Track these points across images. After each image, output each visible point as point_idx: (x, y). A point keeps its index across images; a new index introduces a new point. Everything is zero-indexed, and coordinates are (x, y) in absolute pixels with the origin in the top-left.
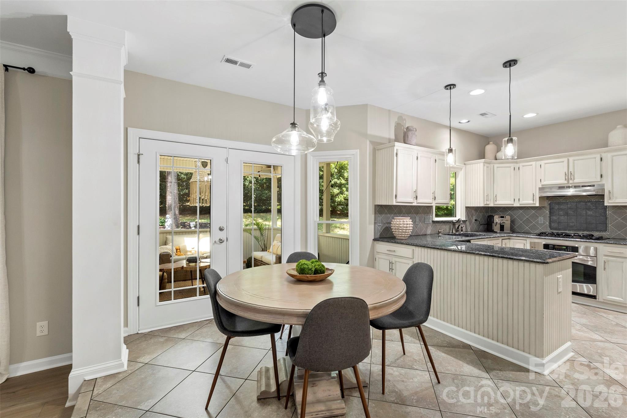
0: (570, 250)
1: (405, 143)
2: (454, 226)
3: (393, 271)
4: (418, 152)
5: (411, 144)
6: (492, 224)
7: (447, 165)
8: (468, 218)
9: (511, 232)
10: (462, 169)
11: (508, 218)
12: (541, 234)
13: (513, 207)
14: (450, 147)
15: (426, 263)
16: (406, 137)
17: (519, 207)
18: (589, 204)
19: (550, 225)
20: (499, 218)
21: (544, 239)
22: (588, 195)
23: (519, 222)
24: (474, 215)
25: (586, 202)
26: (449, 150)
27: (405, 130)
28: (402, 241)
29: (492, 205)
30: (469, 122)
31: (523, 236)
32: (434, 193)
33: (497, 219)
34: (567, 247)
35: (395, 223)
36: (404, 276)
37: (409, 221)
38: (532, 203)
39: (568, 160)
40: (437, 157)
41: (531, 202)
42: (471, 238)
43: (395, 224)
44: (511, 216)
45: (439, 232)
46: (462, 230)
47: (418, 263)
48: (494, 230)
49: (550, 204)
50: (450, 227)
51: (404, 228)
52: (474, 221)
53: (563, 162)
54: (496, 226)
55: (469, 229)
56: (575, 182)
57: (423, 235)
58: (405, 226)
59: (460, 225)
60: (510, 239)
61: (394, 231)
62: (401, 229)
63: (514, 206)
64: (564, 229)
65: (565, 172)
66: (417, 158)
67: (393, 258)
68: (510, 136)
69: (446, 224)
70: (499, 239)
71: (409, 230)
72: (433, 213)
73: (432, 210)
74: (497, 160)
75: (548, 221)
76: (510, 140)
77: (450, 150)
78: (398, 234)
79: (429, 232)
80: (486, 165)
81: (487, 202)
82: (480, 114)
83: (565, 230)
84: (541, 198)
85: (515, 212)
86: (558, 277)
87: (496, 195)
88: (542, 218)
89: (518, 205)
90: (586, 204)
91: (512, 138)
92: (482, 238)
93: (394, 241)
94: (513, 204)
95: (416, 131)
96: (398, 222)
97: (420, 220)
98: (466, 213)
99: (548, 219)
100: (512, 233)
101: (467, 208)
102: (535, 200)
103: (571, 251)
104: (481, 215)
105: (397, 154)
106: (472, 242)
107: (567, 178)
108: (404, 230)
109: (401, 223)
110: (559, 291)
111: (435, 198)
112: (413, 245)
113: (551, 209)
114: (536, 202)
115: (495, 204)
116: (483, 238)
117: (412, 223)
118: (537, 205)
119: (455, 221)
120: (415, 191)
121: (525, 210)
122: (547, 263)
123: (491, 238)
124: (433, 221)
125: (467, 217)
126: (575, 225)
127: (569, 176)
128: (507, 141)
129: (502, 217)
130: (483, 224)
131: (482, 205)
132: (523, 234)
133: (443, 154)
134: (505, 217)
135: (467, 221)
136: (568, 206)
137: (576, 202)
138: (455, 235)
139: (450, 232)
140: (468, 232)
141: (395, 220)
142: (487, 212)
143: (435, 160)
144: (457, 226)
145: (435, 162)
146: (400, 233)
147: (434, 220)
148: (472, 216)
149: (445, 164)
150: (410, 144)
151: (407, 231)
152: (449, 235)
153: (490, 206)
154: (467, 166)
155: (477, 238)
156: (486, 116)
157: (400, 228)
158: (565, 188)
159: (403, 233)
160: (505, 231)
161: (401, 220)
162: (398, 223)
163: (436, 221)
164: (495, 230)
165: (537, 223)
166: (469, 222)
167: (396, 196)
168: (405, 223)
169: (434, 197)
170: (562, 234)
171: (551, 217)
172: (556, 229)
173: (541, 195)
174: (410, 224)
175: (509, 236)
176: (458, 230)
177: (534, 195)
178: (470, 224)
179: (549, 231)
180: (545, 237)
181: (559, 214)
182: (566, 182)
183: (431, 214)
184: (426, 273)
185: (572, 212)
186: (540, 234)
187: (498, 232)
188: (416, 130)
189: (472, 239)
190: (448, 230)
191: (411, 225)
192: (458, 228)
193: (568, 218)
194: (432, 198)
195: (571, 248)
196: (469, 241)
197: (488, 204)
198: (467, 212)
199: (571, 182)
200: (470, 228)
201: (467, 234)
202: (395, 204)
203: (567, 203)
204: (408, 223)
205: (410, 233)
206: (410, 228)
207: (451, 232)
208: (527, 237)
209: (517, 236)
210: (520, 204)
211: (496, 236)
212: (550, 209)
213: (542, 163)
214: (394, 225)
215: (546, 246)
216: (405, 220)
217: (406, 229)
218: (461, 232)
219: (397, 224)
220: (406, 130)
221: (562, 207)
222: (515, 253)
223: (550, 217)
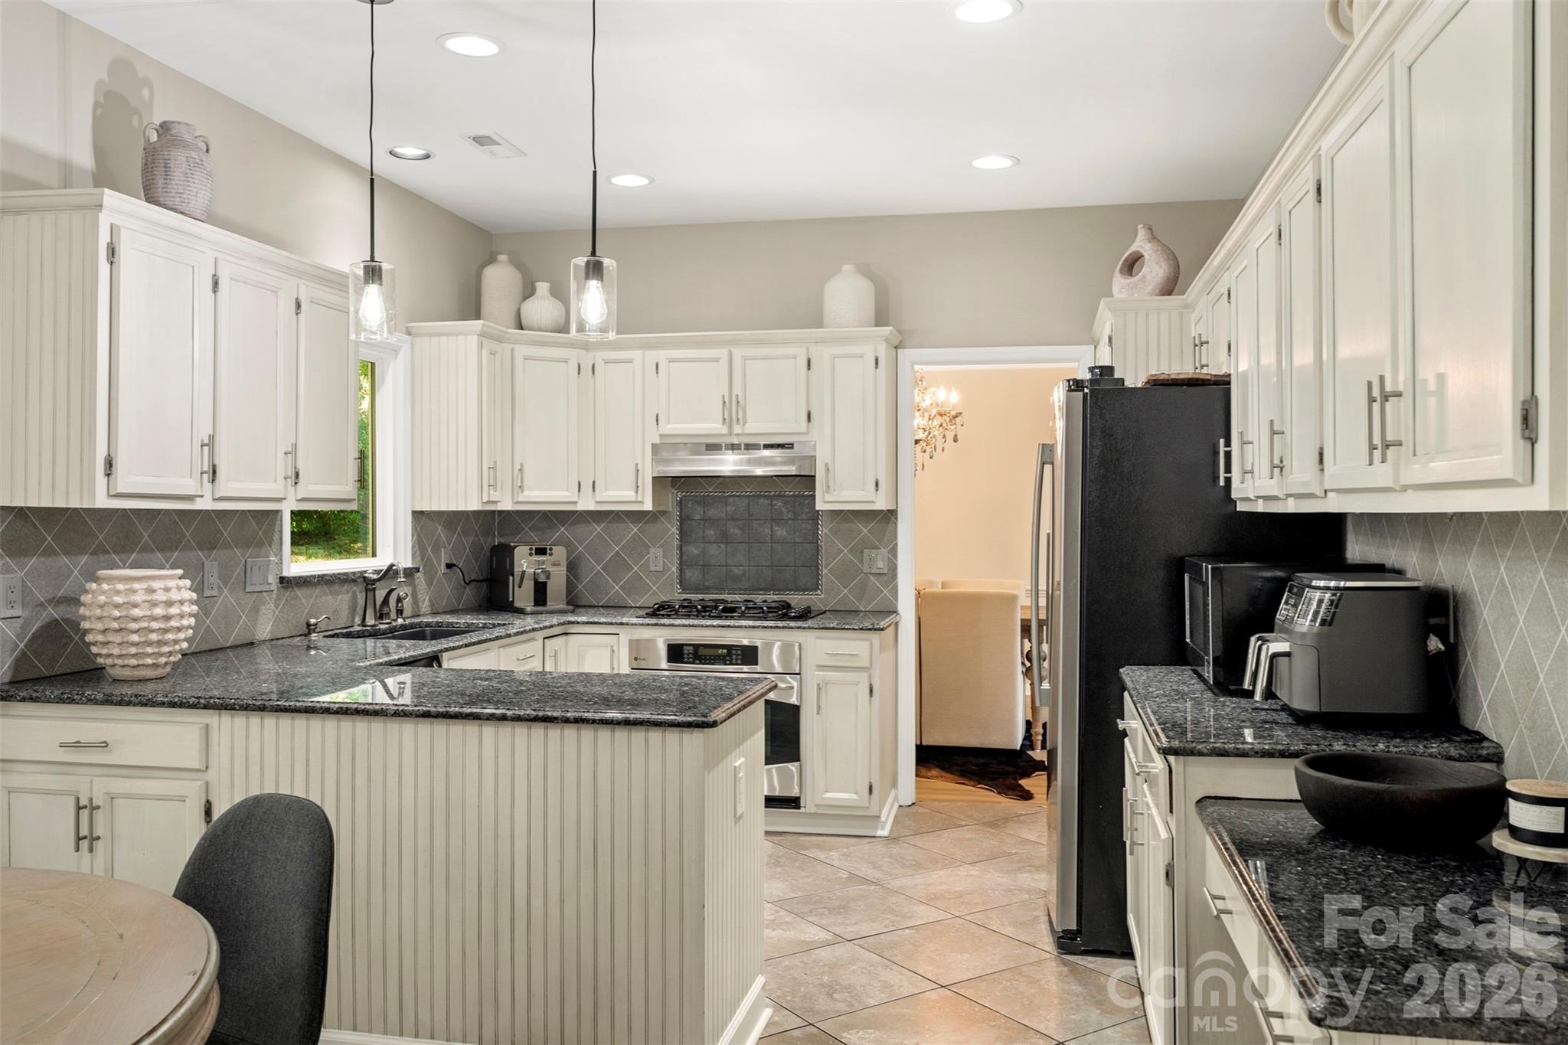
0: (736, 660)
1: (151, 199)
2: (370, 594)
3: (99, 846)
4: (219, 255)
5: (182, 213)
6: (508, 579)
7: (358, 333)
8: (422, 560)
9: (571, 608)
10: (396, 351)
11: (559, 552)
12: (661, 611)
13: (573, 512)
14: (372, 259)
15: (288, 793)
16: (159, 172)
17: (592, 511)
18: (779, 504)
19: (681, 575)
20: (531, 554)
21: (669, 625)
22: (776, 476)
23: (593, 568)
24: (445, 547)
25: (771, 498)
26: (366, 267)
27: (154, 137)
28: (147, 690)
29: (506, 505)
30: (427, 157)
31: (609, 621)
32: (292, 452)
33: (524, 562)
34: (729, 648)
35: (102, 598)
36: (184, 875)
37: (179, 588)
38: (634, 500)
39: (731, 354)
40: (302, 288)
41: (630, 495)
42: (444, 643)
43: (101, 607)
44: (568, 546)
45: (308, 625)
46: (400, 612)
47: (257, 801)
48: (513, 601)
49: (681, 502)
50: (354, 599)
51: (155, 625)
52: (443, 566)
53: (717, 360)
54: (520, 587)
55: (425, 607)
56: (747, 431)
57: (237, 646)
58: (159, 611)
59: (392, 590)
60: (567, 634)
61: (95, 644)
62: (136, 631)
63: (580, 507)
64: (717, 589)
65: (724, 396)
66: (216, 284)
67: (96, 780)
68: (593, 254)
69: (337, 587)
70: (533, 639)
71: (179, 629)
72: (281, 544)
73: (277, 528)
74: (521, 328)
75: (676, 561)
76: (595, 269)
77: (373, 273)
78: (120, 656)
79: (264, 630)
80: (489, 345)
81: (492, 492)
82: (473, 134)
83: (720, 589)
84: (659, 481)
85: (581, 529)
86: (735, 767)
87: (522, 464)
88: (660, 552)
89: (592, 507)
90: (772, 505)
91: (602, 260)
92: (480, 642)
93: (100, 696)
94: (576, 503)
95: (207, 151)
96: (118, 592)
97: (225, 579)
98: (413, 536)
99: (676, 552)
100: (573, 612)
101: (418, 515)
102: (640, 488)
103: (739, 662)
104: (467, 542)
105: (112, 252)
106: (445, 665)
107: (726, 417)
108: (153, 631)
109: (138, 598)
110: (738, 814)
111: (297, 475)
112: (205, 707)
113: (684, 520)
114: (643, 496)
115: (518, 503)
116: (485, 641)
117: (194, 596)
118: (648, 506)
119: (377, 572)
120: (206, 441)
121: (610, 522)
122: (714, 724)
123: (509, 636)
124: (282, 580)
125: (418, 553)
126: (744, 575)
127: (733, 408)
128: (583, 270)
129: (541, 551)
130: (474, 580)
131: (474, 505)
132: (602, 610)
133: (336, 281)
134: (551, 549)
135: (418, 570)
136: (729, 509)
137: (749, 496)
138: (375, 634)
139: (353, 621)
140: (423, 615)
141: (105, 586)
142: (487, 532)
143: (294, 301)
144: (380, 595)
145: (297, 314)
146: (133, 650)
147: (285, 574)
148: (436, 550)
149: (352, 329)
150: (182, 209)
151: (170, 636)
152: (349, 635)
153: (500, 507)
154: (418, 339)
155: (465, 641)
156: (493, 148)
157: (135, 626)
158: (721, 449)
159: (149, 650)
160: (551, 605)
161: (136, 586)
162: (119, 600)
163: (294, 578)
164: (517, 604)
165: (645, 568)
166: (425, 573)
167: (109, 464)
168: (161, 596)
169: (291, 473)
170: (716, 607)
171: (684, 549)
172: (696, 589)
173: (658, 472)
174: (182, 602)
175: (563, 624)
176: (386, 610)
177: (638, 470)
178: (430, 583)
179: (676, 595)
180: (672, 621)
181: (703, 537)
182: (725, 430)
183: (275, 547)
184: (299, 843)
185: (737, 531)
186: (658, 609)
187: (529, 609)
188: (207, 145)
189: (447, 650)
190: (344, 614)
191: (187, 608)
192: (386, 601)
193: (729, 550)
194: (283, 476)
195: (739, 652)
196: (433, 660)
197: (495, 502)
198: (418, 536)
199: (737, 429)
200: (430, 600)
201: (419, 624)
202: (102, 502)
203: (724, 500)
204: (175, 596)
205: (185, 645)
206: (185, 622)
207: (358, 620)
208: (622, 624)
209: (591, 623)
210: (597, 502)
211: (527, 628)
212: (681, 521)
213: (662, 355)
214: (98, 612)
215: (676, 653)
216: (156, 585)
217: (162, 626)
218: (395, 620)
219: (117, 606)
220: (159, 135)
221: (712, 512)
222: (613, 696)
223: (680, 547)
